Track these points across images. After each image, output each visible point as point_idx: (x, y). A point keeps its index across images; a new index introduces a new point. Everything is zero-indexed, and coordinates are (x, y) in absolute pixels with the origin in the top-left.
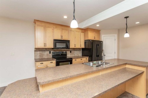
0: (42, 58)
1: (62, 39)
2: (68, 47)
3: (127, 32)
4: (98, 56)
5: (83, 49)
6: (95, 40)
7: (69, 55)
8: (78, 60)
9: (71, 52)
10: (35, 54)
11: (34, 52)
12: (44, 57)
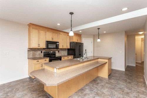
0: (35, 57)
1: (53, 41)
2: (57, 47)
3: (99, 38)
4: (80, 55)
5: (68, 49)
6: (77, 42)
7: (57, 55)
8: (66, 58)
9: (59, 52)
10: (28, 54)
11: (27, 52)
12: (36, 56)
